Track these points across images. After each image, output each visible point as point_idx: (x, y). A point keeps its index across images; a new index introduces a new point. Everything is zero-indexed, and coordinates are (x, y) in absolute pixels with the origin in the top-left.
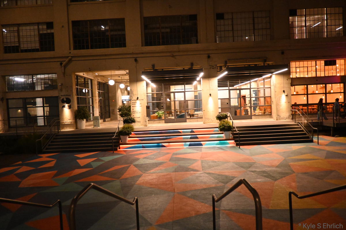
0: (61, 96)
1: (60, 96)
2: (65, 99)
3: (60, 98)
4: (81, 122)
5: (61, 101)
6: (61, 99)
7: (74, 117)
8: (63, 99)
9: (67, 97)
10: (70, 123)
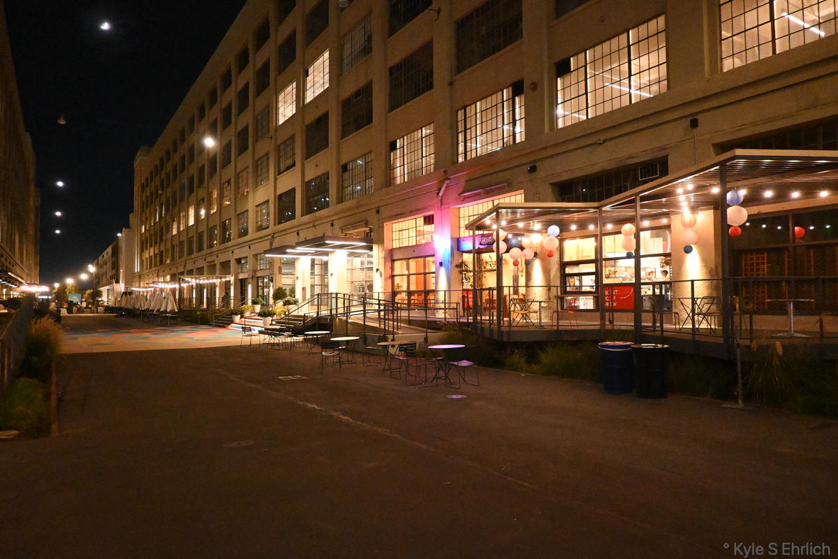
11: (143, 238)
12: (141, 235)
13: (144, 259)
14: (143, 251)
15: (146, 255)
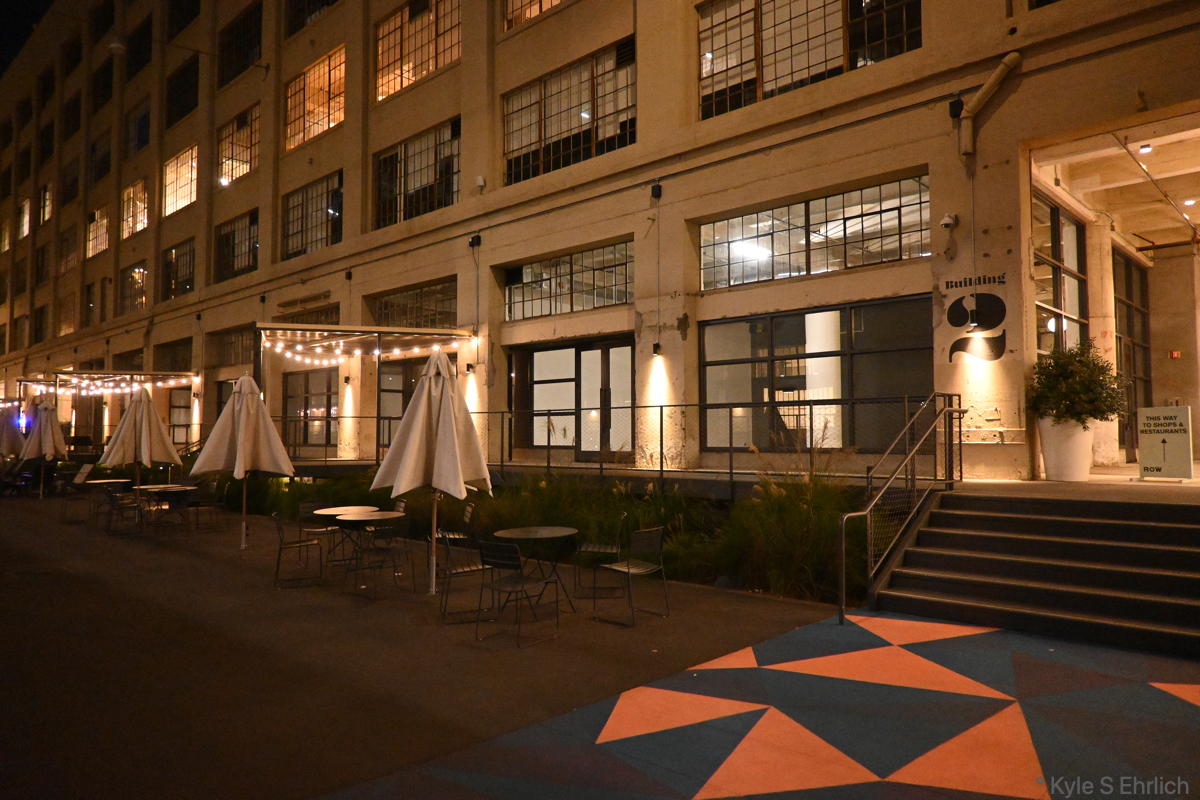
0: (948, 285)
1: (943, 288)
2: (970, 305)
3: (945, 296)
4: (1069, 437)
5: (945, 317)
6: (948, 304)
7: (1023, 405)
8: (959, 302)
9: (982, 289)
10: (997, 440)
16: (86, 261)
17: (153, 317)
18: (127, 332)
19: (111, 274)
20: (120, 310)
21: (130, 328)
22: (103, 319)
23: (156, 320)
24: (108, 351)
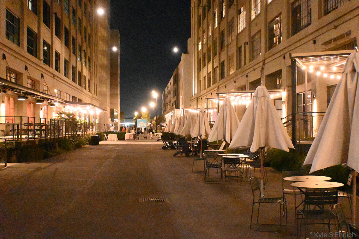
11: (201, 56)
12: (198, 53)
13: (202, 78)
14: (200, 70)
15: (204, 73)
16: (238, 35)
17: (264, 60)
18: (254, 70)
19: (247, 40)
20: (252, 58)
21: (255, 67)
22: (245, 64)
23: (266, 62)
24: (247, 81)
